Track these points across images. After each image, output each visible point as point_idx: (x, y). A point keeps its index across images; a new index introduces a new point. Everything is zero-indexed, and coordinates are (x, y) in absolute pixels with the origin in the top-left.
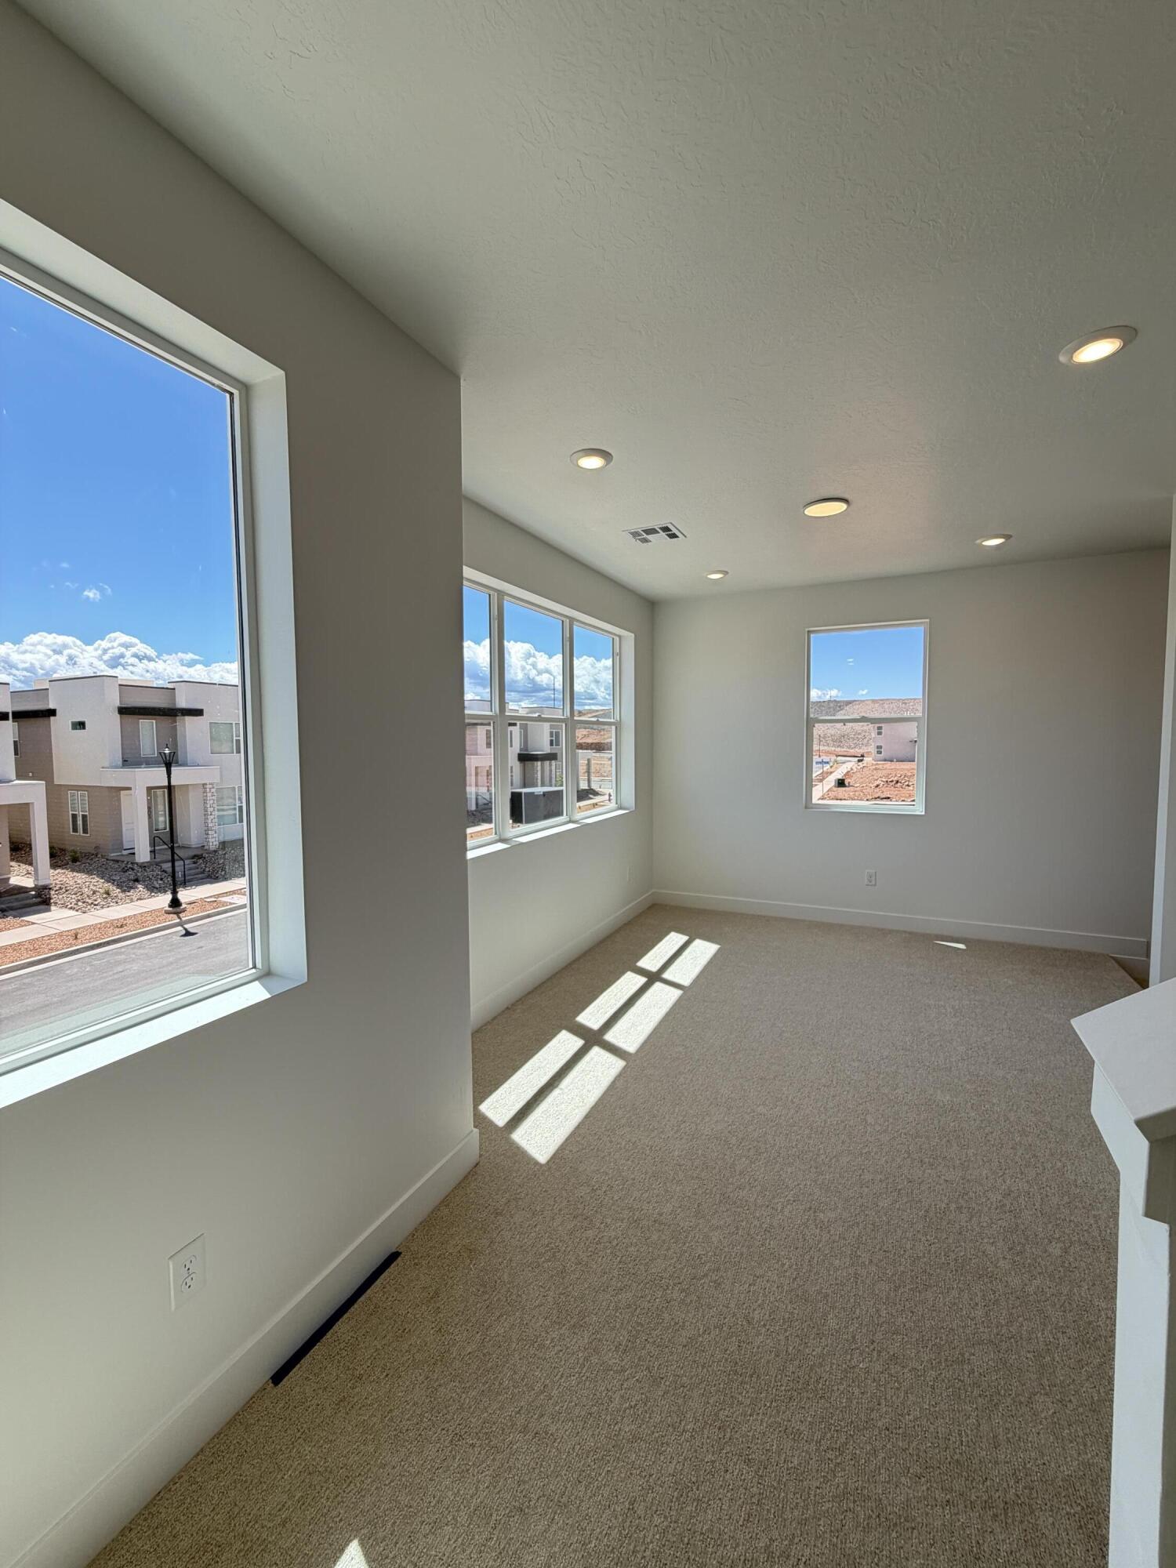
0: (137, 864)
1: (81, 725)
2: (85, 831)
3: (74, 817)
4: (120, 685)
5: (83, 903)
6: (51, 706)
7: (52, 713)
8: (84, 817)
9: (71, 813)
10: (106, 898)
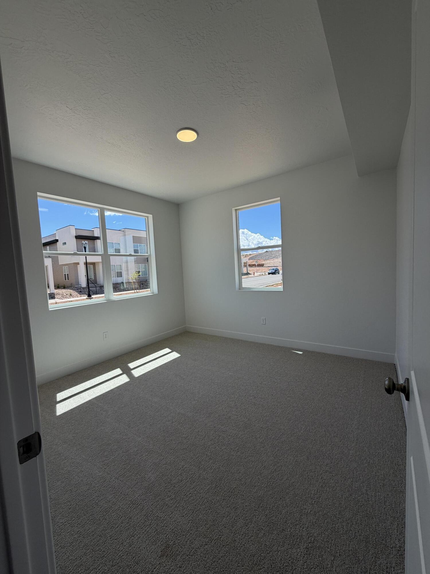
0: (82, 288)
1: (65, 243)
2: (68, 280)
3: (65, 274)
4: (75, 229)
5: (63, 297)
6: (57, 239)
7: (57, 241)
8: (68, 274)
9: (64, 274)
10: (70, 296)
